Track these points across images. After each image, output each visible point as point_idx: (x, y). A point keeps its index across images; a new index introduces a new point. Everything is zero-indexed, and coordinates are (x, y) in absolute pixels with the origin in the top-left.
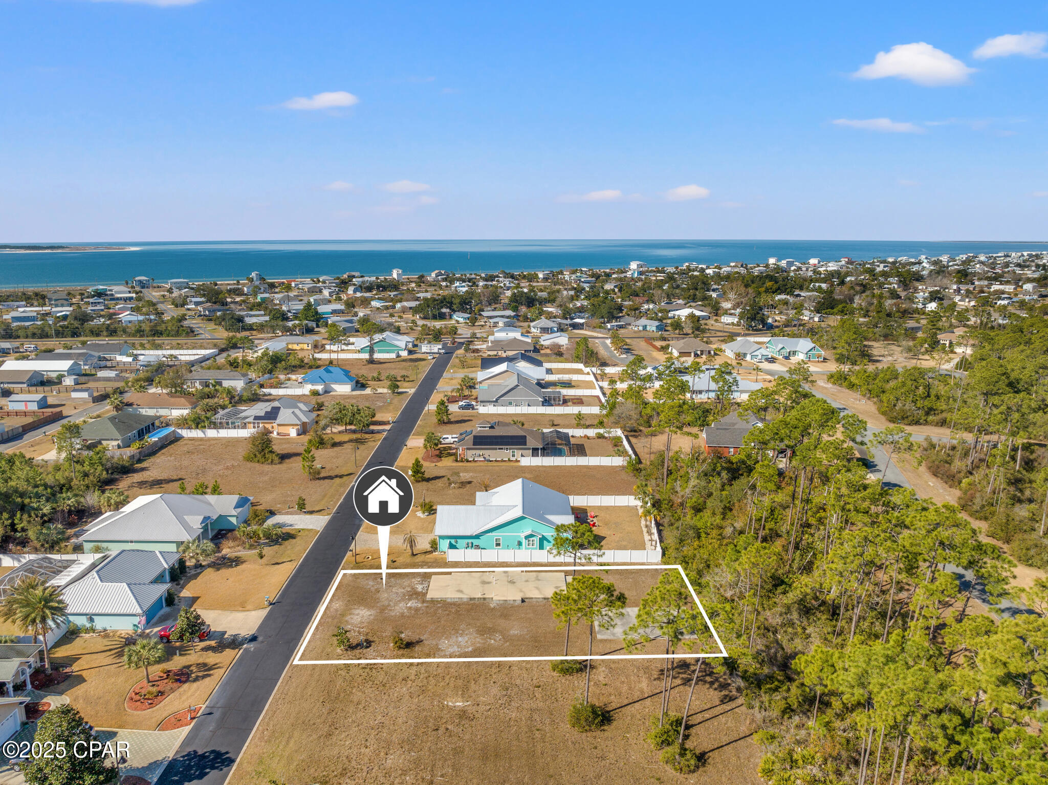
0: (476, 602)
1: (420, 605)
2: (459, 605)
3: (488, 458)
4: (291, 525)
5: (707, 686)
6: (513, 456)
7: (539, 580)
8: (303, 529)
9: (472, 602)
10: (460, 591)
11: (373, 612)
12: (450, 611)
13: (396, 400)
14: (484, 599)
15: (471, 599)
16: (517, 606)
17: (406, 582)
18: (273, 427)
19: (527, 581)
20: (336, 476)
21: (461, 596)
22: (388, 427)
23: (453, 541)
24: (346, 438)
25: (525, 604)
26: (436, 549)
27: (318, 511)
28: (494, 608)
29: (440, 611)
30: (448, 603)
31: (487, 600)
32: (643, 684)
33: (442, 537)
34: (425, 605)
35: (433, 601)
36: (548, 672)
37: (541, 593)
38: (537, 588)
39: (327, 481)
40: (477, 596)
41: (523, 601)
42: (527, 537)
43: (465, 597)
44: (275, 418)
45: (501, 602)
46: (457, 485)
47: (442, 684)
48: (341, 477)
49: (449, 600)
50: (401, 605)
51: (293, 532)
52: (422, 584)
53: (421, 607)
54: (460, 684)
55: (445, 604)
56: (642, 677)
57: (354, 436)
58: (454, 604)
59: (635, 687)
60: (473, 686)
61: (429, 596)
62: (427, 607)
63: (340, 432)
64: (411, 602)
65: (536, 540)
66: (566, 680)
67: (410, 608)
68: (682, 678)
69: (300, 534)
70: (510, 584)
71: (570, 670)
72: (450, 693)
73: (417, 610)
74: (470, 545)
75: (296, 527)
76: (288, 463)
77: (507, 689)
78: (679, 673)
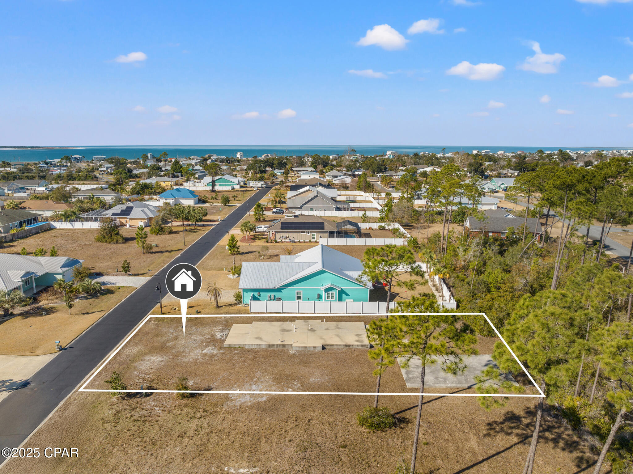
0: (275, 348)
1: (216, 352)
2: (257, 351)
3: (292, 239)
4: (113, 284)
5: (551, 445)
6: (314, 238)
7: (339, 328)
8: (122, 287)
9: (271, 349)
10: (260, 339)
11: (165, 358)
12: (247, 358)
13: (227, 209)
14: (284, 346)
15: (270, 346)
16: (317, 353)
17: (207, 330)
18: (126, 222)
19: (327, 329)
20: (166, 251)
21: (259, 342)
22: (217, 223)
23: (256, 294)
24: (182, 229)
25: (326, 351)
26: (241, 302)
27: (141, 274)
28: (293, 355)
29: (236, 358)
30: (246, 349)
31: (287, 347)
32: (472, 443)
33: (246, 290)
34: (222, 351)
35: (230, 348)
36: (355, 427)
37: (342, 340)
38: (338, 336)
39: (157, 254)
40: (275, 343)
41: (323, 348)
42: (327, 290)
43: (263, 343)
44: (128, 215)
45: (301, 349)
46: (266, 257)
47: (226, 442)
48: (170, 252)
49: (247, 347)
50: (196, 352)
51: (113, 289)
52: (222, 332)
53: (216, 354)
54: (248, 442)
55: (242, 351)
56: (468, 433)
57: (188, 228)
58: (252, 351)
59: (463, 446)
60: (264, 446)
61: (227, 343)
62: (223, 353)
63: (178, 226)
64: (207, 349)
65: (335, 293)
66: (378, 437)
67: (205, 354)
68: (517, 435)
69: (119, 290)
70: (310, 333)
71: (382, 425)
72: (234, 454)
73: (212, 356)
74: (273, 298)
75: (117, 285)
76: (130, 243)
77: (306, 450)
78: (511, 428)
